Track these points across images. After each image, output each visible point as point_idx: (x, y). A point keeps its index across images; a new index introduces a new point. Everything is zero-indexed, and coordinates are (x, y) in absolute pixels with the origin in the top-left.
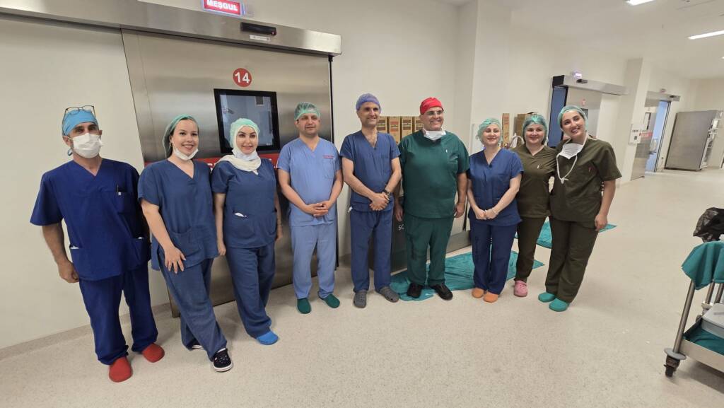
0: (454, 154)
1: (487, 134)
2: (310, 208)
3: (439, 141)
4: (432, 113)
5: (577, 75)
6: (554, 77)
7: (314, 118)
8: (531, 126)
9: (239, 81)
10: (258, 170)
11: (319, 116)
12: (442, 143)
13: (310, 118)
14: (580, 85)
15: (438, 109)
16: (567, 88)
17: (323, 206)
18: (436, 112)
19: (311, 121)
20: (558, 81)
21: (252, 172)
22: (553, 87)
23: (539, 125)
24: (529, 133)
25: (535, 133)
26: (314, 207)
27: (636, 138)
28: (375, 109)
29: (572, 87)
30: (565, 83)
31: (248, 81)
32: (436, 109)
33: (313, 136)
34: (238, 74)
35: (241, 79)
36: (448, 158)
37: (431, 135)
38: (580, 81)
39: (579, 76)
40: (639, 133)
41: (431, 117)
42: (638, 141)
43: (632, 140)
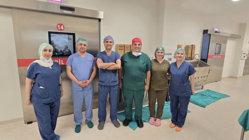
0: (144, 62)
1: (178, 55)
2: (80, 83)
3: (138, 57)
4: (136, 45)
5: (215, 29)
6: (204, 30)
7: (85, 45)
8: (159, 51)
9: (59, 28)
10: (52, 66)
11: (87, 45)
12: (140, 57)
13: (83, 45)
14: (216, 34)
15: (139, 43)
16: (210, 35)
17: (86, 82)
18: (137, 45)
19: (83, 46)
20: (205, 32)
21: (48, 67)
22: (204, 34)
23: (162, 51)
24: (158, 54)
25: (160, 54)
26: (82, 83)
27: (244, 57)
28: (111, 42)
29: (212, 35)
30: (209, 33)
31: (63, 28)
32: (137, 43)
33: (83, 52)
34: (59, 26)
35: (60, 27)
36: (141, 65)
37: (135, 54)
38: (216, 32)
39: (216, 30)
40: (246, 54)
41: (135, 46)
42: (246, 58)
43: (243, 57)
